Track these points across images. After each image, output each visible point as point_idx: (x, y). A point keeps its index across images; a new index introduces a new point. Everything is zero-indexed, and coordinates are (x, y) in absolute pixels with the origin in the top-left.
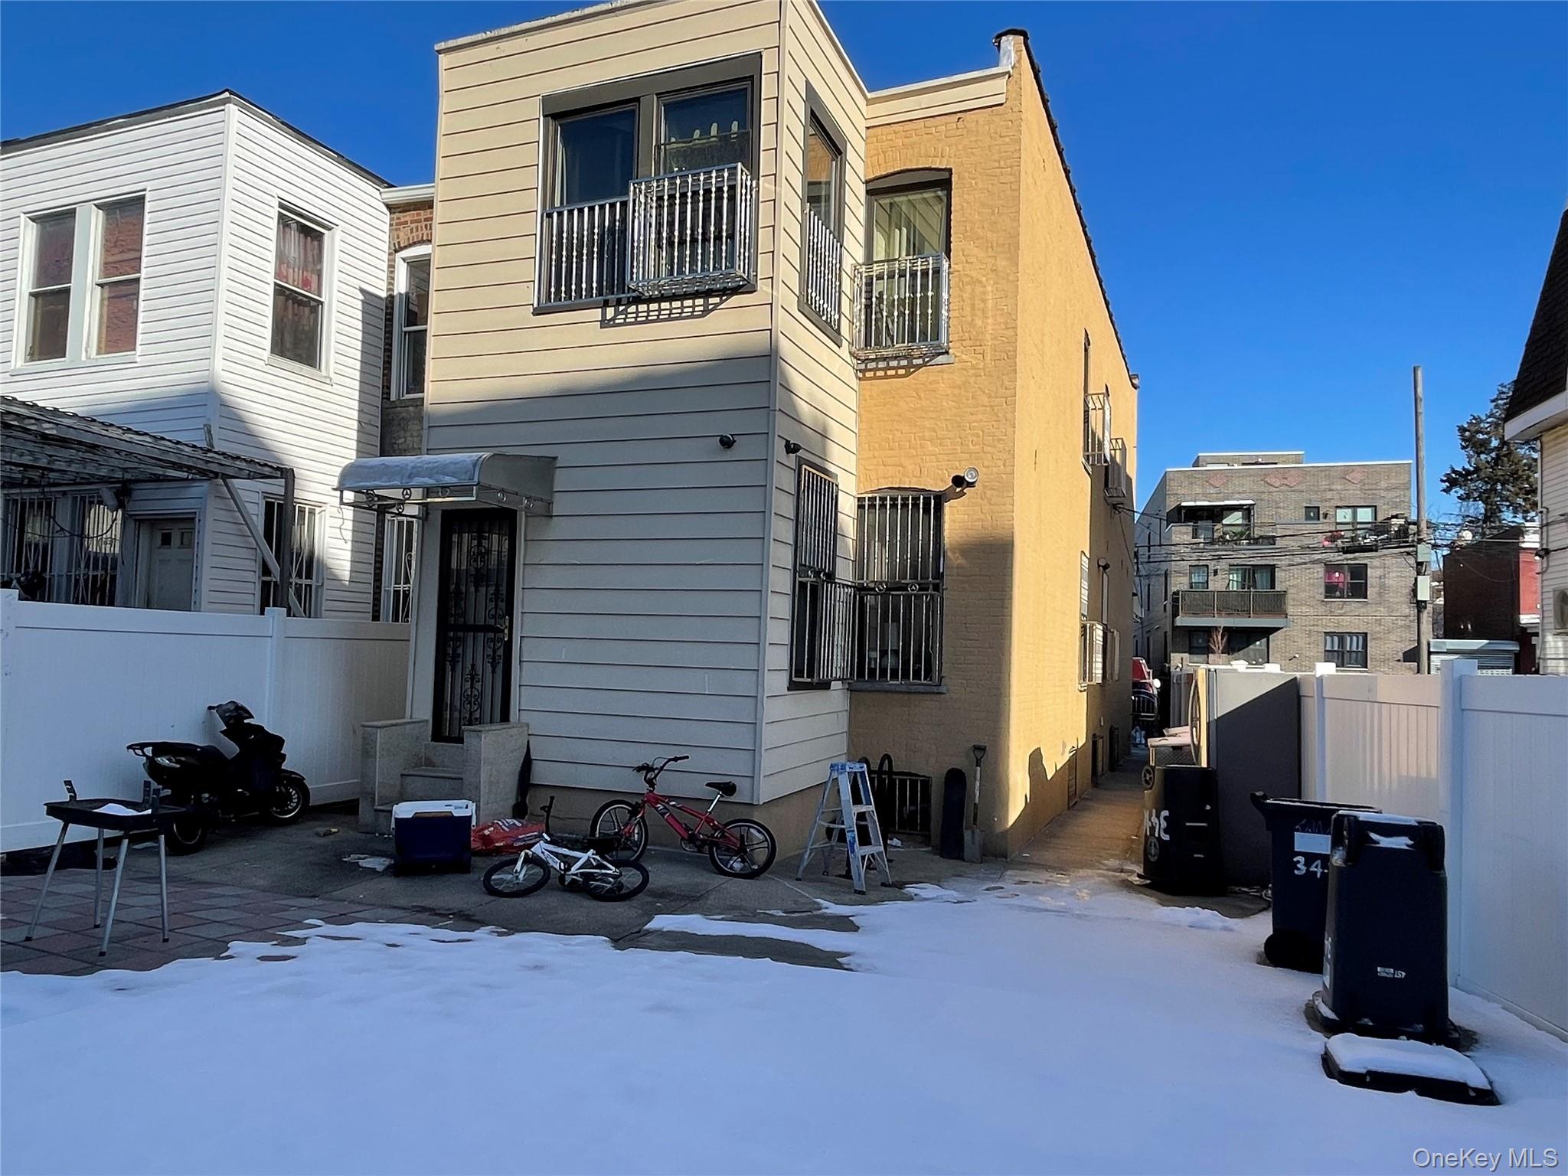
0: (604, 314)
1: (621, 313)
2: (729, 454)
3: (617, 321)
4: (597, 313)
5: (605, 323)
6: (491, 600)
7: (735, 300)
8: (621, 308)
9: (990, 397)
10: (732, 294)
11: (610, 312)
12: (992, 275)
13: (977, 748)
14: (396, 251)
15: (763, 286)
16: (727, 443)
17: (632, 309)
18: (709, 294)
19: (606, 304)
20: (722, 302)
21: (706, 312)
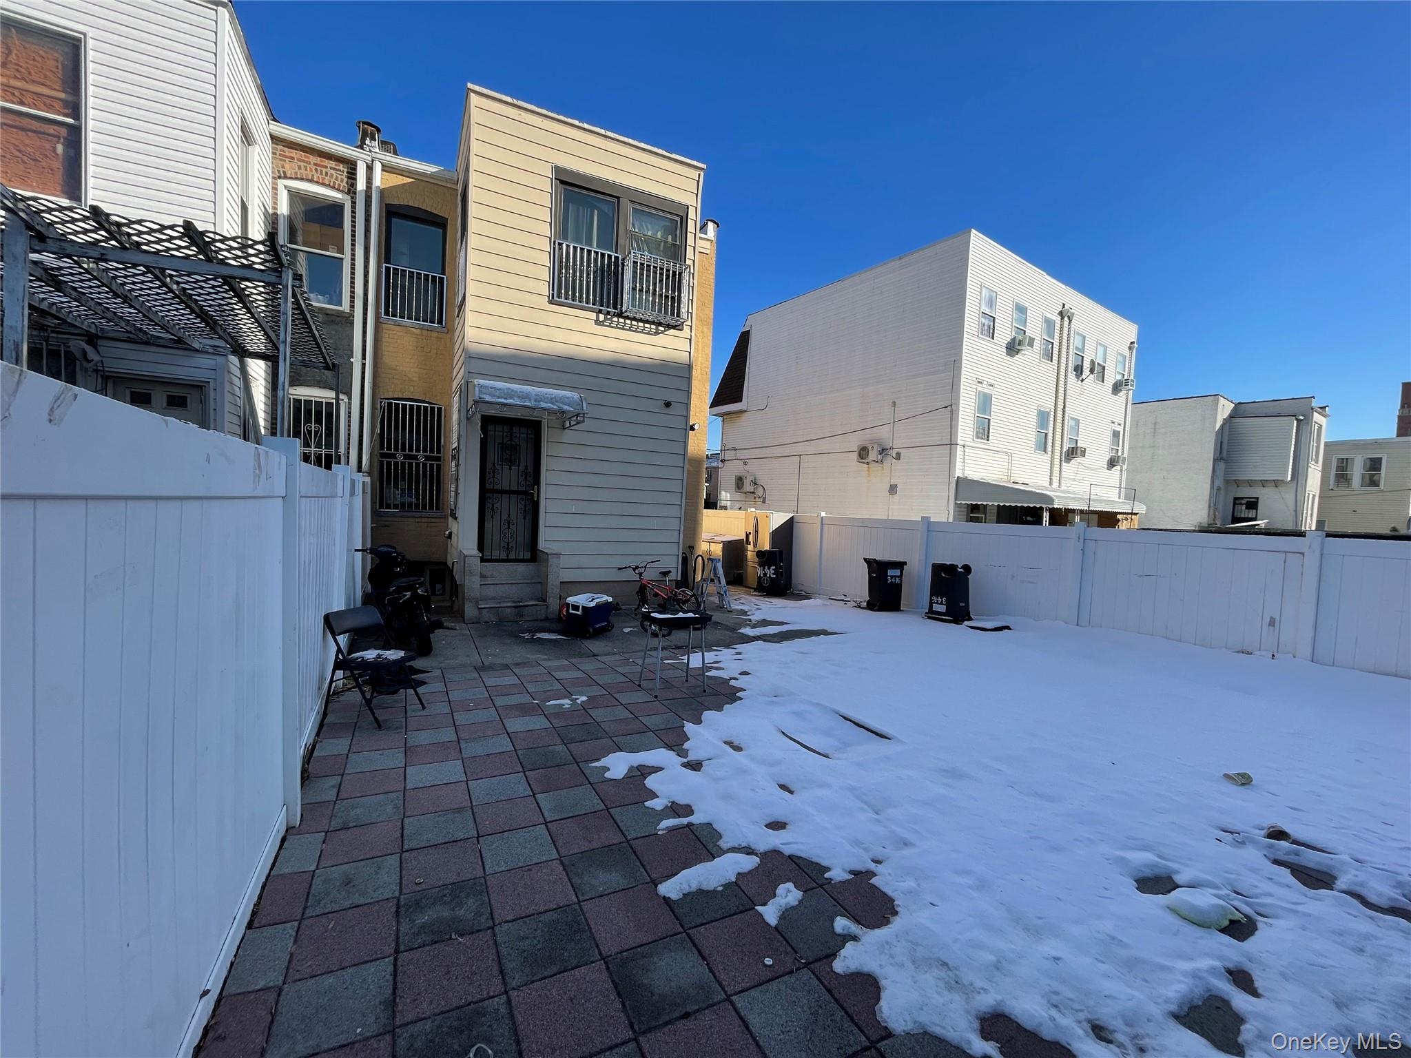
0: (598, 317)
1: (609, 319)
2: (669, 411)
3: (605, 323)
4: (593, 316)
5: (597, 322)
6: (522, 476)
7: (672, 332)
8: (609, 317)
9: (699, 390)
10: (671, 328)
11: (602, 317)
12: (701, 334)
13: (689, 547)
14: (279, 177)
15: (686, 329)
16: (668, 405)
17: (615, 319)
18: (660, 324)
19: (600, 311)
20: (665, 331)
21: (657, 333)
